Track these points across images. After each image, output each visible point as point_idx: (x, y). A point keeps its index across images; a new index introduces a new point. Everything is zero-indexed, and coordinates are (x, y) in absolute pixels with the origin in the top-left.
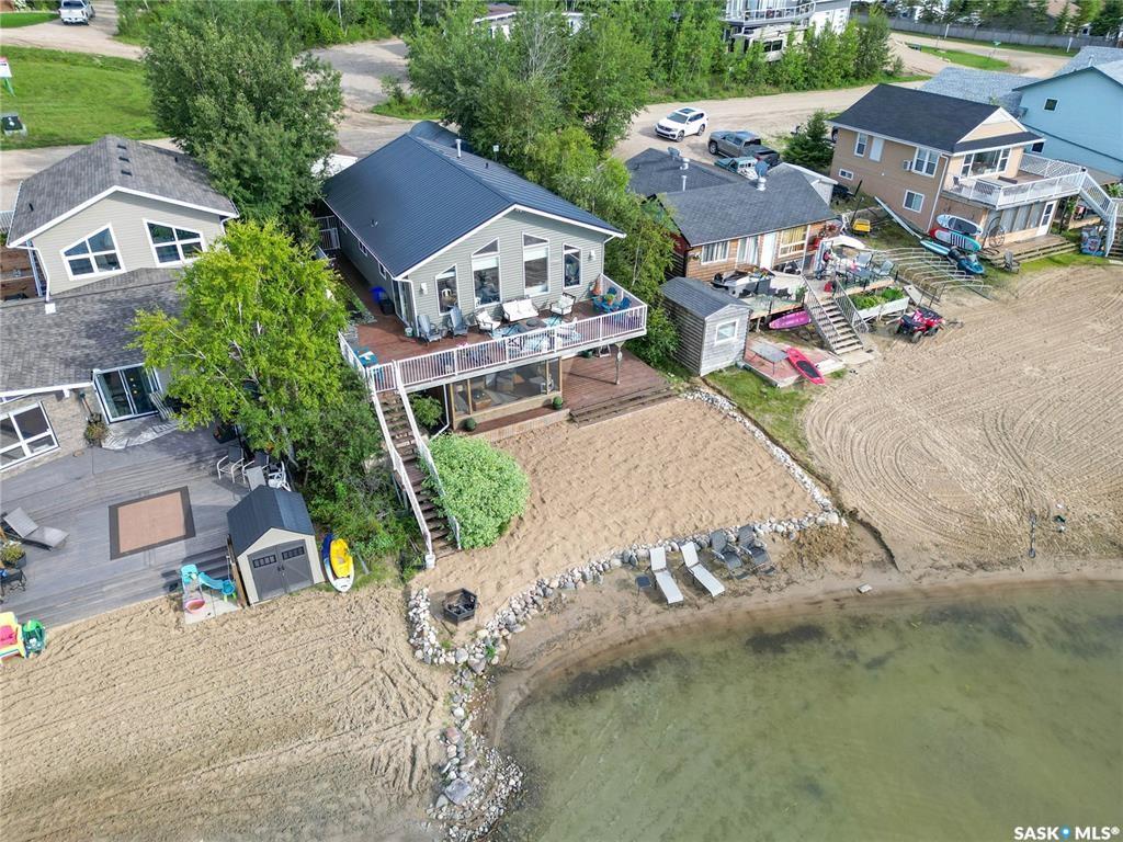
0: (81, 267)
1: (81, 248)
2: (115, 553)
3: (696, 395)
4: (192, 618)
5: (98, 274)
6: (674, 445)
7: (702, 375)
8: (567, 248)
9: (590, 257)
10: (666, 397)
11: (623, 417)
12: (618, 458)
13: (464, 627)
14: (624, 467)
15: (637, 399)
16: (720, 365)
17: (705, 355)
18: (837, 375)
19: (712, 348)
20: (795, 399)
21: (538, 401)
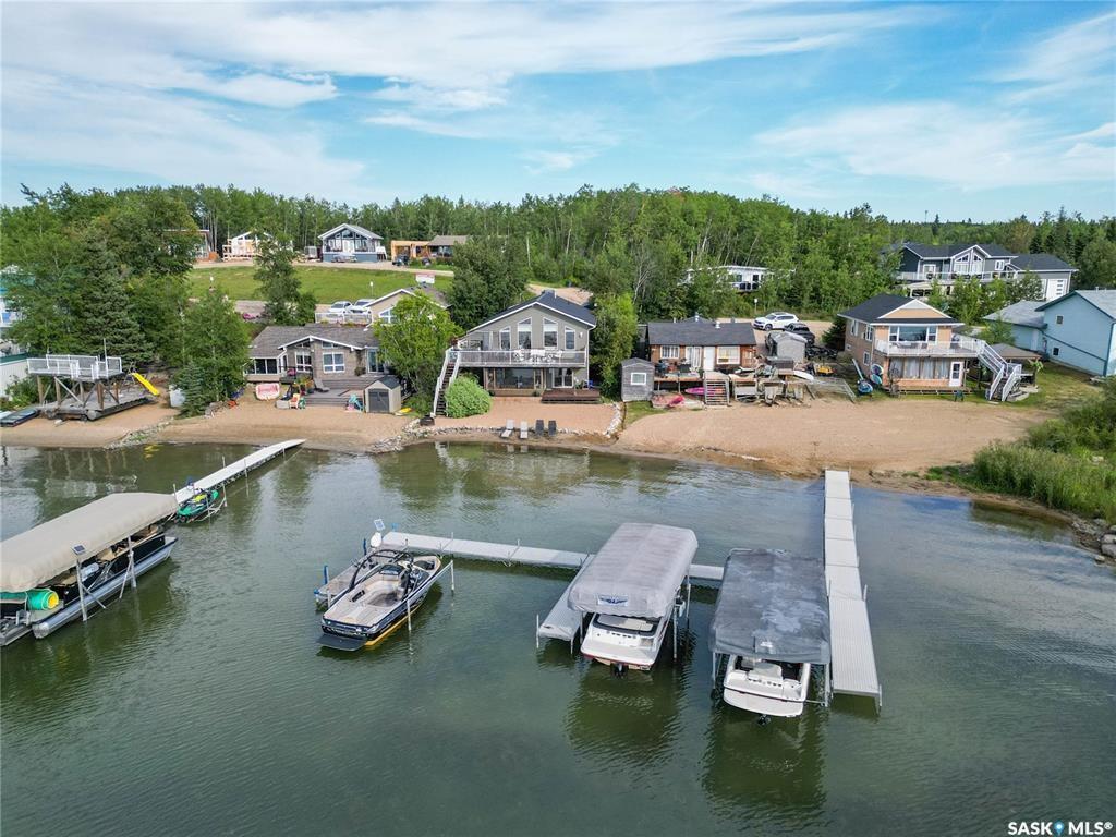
1: (386, 314)
2: (340, 395)
4: (346, 411)
8: (567, 329)
13: (424, 427)
15: (579, 401)
16: (636, 398)
17: (624, 389)
18: (695, 410)
19: (629, 386)
20: (657, 412)
21: (531, 391)
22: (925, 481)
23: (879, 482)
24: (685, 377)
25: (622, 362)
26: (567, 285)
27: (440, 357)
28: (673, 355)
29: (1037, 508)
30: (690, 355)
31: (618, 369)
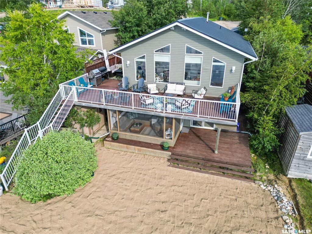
3: (269, 188)
6: (210, 213)
7: (289, 176)
8: (215, 61)
9: (231, 70)
10: (247, 178)
11: (200, 175)
12: (163, 197)
14: (158, 206)
26: (220, 19)
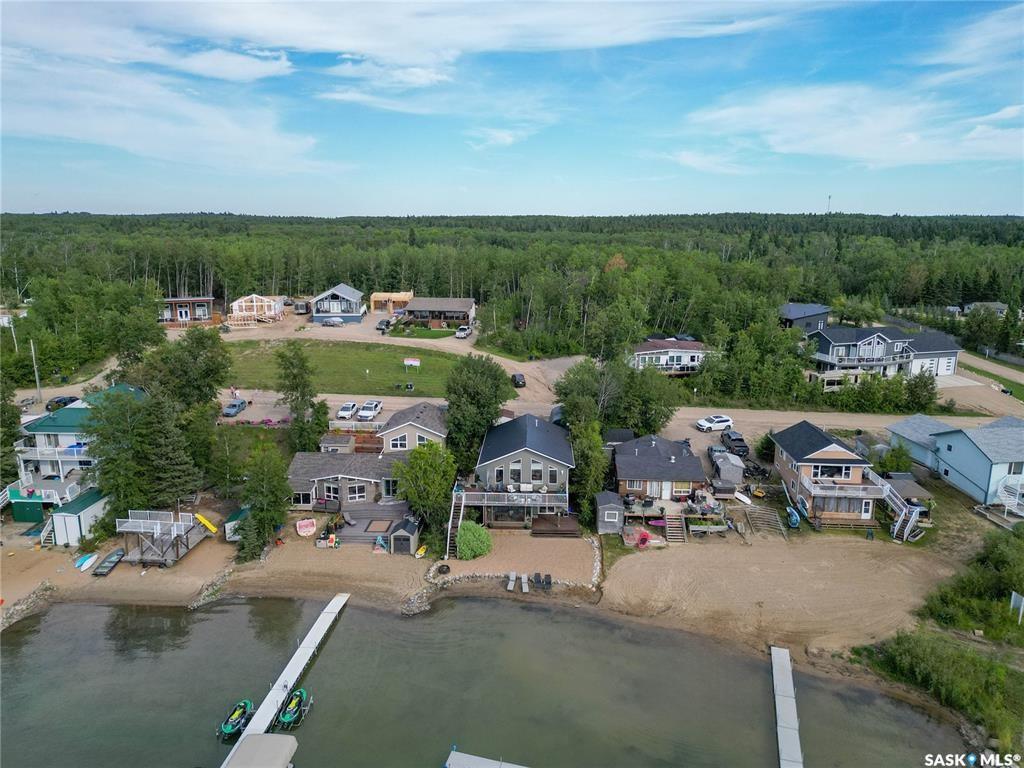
0: (395, 446)
1: (396, 440)
2: (366, 531)
4: (374, 552)
5: (399, 449)
7: (599, 533)
8: (550, 468)
9: (561, 473)
13: (442, 576)
15: (563, 534)
16: (609, 531)
17: (600, 524)
18: (659, 548)
19: (604, 521)
20: (628, 551)
21: (521, 524)
22: (849, 665)
23: (813, 664)
24: (649, 512)
25: (596, 495)
26: (531, 358)
27: (448, 498)
28: (637, 488)
29: (934, 703)
30: (651, 489)
31: (593, 502)
